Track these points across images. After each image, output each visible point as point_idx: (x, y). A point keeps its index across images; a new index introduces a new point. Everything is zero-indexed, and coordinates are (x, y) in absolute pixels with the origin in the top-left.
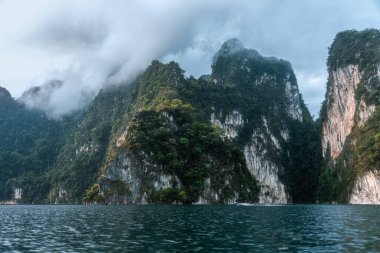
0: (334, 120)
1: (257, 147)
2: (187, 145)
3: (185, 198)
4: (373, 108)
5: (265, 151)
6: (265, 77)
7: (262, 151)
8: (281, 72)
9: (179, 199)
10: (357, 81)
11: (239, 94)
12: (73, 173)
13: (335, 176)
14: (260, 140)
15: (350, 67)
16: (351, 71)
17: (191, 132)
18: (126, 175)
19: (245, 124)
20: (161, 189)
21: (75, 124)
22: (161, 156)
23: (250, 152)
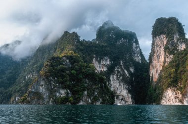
0: (155, 62)
1: (117, 75)
2: (75, 74)
3: (72, 101)
4: (172, 56)
5: (121, 78)
6: (122, 40)
7: (119, 77)
8: (131, 38)
9: (69, 102)
10: (165, 43)
11: (108, 49)
12: (23, 88)
13: (155, 90)
14: (119, 72)
15: (162, 36)
16: (162, 38)
17: (77, 68)
18: (42, 89)
19: (112, 64)
20: (60, 96)
21: (27, 63)
22: (60, 80)
23: (113, 78)
